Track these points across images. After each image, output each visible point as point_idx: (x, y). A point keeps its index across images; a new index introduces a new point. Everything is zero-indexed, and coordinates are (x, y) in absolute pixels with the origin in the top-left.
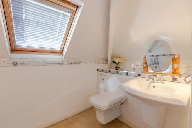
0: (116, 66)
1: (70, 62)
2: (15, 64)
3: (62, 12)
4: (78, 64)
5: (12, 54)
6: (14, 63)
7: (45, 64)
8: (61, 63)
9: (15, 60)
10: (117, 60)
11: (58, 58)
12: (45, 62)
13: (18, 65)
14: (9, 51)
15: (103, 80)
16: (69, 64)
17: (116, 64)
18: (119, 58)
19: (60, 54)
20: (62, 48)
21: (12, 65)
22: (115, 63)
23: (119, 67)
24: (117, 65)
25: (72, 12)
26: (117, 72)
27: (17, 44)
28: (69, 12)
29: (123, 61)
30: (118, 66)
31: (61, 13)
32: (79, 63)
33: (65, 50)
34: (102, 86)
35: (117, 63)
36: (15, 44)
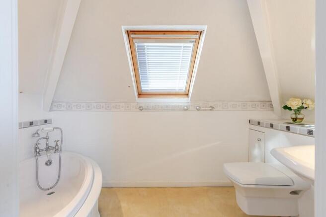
0: (294, 116)
1: (198, 107)
2: (141, 109)
3: (182, 45)
4: (211, 110)
5: (139, 99)
6: (140, 107)
7: (167, 109)
8: (185, 108)
9: (141, 105)
10: (295, 104)
11: (183, 101)
12: (167, 106)
13: (144, 110)
14: (137, 97)
15: (259, 140)
16: (198, 110)
17: (293, 112)
18: (298, 99)
19: (185, 96)
20: (188, 89)
21: (139, 110)
22: (290, 109)
23: (302, 119)
24: (296, 114)
25: (194, 40)
26: (288, 129)
27: (143, 89)
28: (191, 42)
29: (311, 107)
30: (299, 116)
31: (181, 47)
32: (212, 108)
33: (191, 90)
34: (256, 152)
35: (295, 110)
36: (141, 88)
